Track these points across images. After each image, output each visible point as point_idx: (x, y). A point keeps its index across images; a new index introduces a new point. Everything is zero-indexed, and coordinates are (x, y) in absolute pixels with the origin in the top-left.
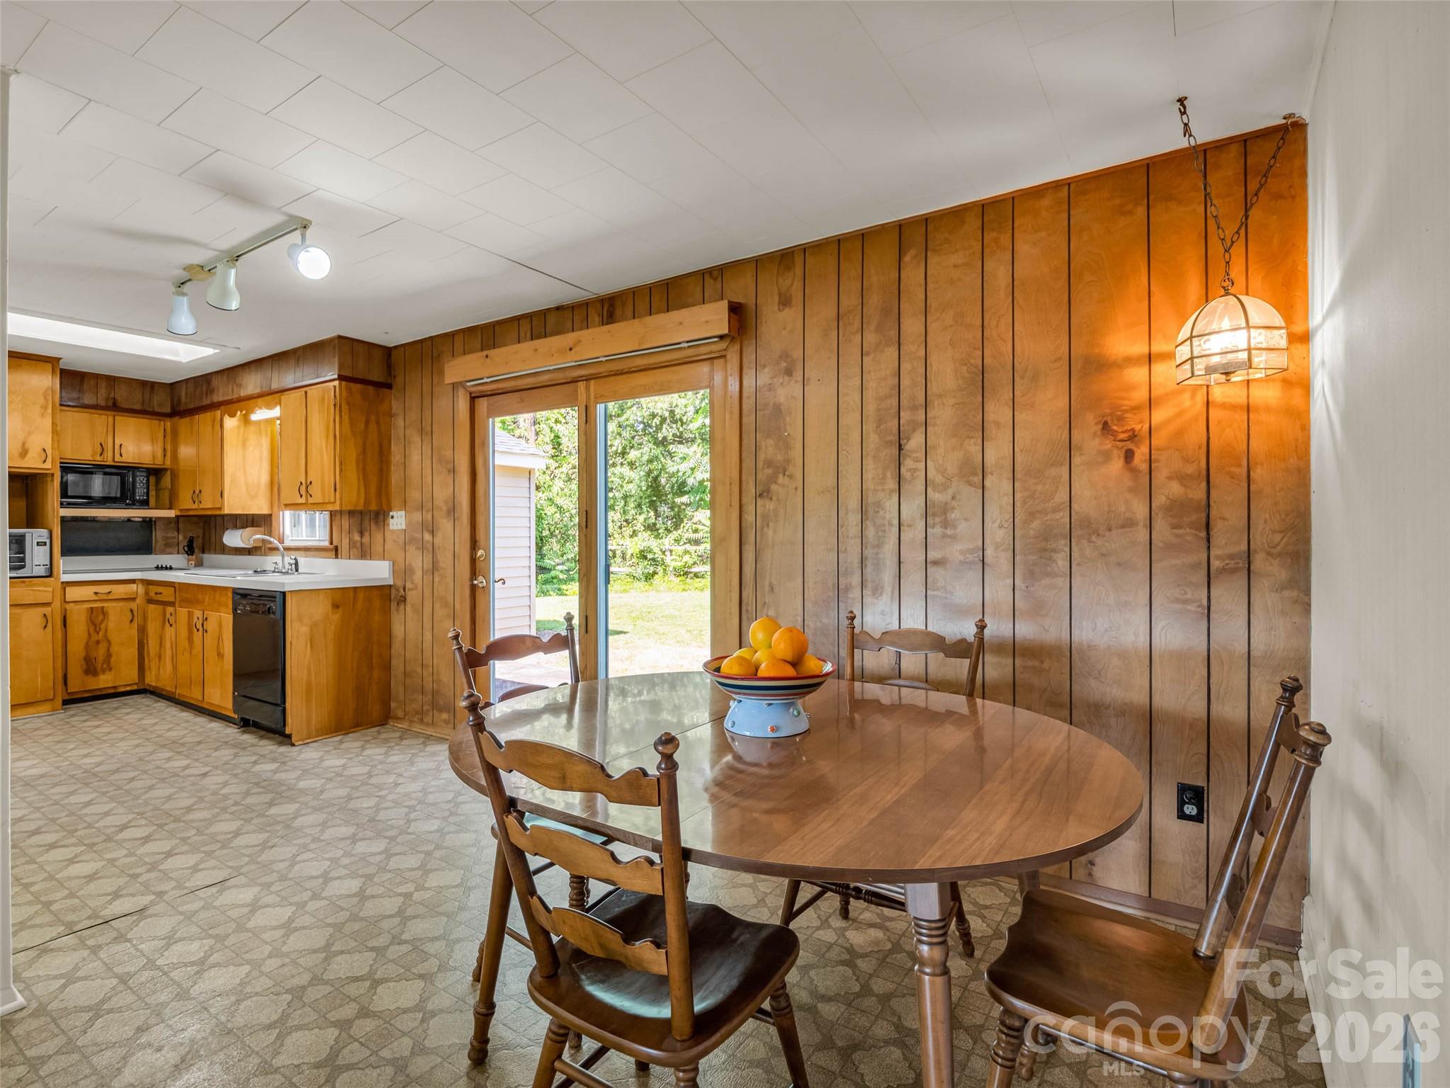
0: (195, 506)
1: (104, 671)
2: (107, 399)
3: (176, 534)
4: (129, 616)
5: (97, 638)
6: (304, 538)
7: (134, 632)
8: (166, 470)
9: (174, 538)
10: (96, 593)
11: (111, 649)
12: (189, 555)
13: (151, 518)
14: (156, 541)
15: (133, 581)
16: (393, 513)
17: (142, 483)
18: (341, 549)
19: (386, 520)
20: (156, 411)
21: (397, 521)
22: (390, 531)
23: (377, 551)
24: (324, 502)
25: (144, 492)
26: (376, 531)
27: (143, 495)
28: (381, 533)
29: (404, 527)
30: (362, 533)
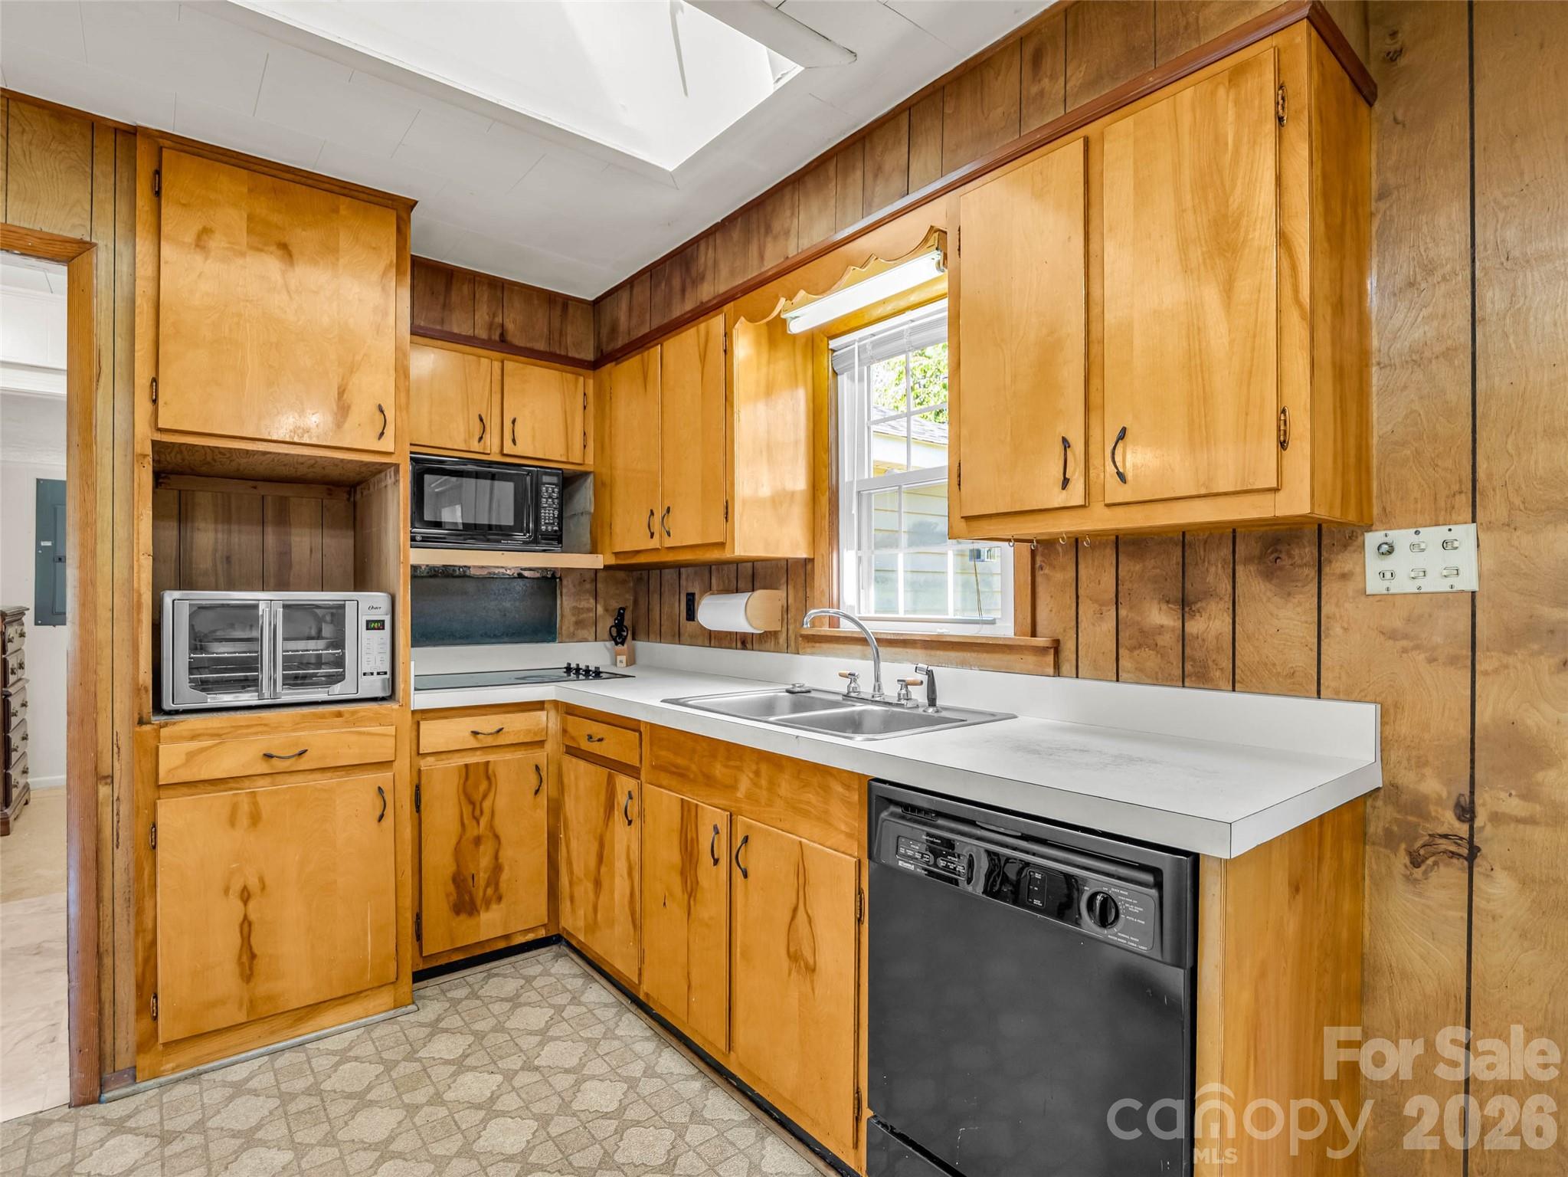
0: (654, 543)
1: (487, 903)
2: (490, 326)
3: (592, 601)
4: (533, 779)
5: (476, 833)
6: (901, 615)
7: (542, 815)
8: (585, 474)
9: (589, 610)
10: (475, 733)
11: (501, 854)
12: (617, 644)
13: (554, 571)
14: (562, 616)
15: (539, 705)
16: (1384, 532)
17: (550, 497)
18: (1074, 648)
19: (1330, 562)
20: (570, 355)
21: (1419, 560)
22: (1363, 598)
23: (1274, 665)
24: (1203, 491)
25: (554, 517)
26: (1269, 600)
27: (553, 524)
28: (1300, 604)
29: (1468, 582)
30: (1185, 605)
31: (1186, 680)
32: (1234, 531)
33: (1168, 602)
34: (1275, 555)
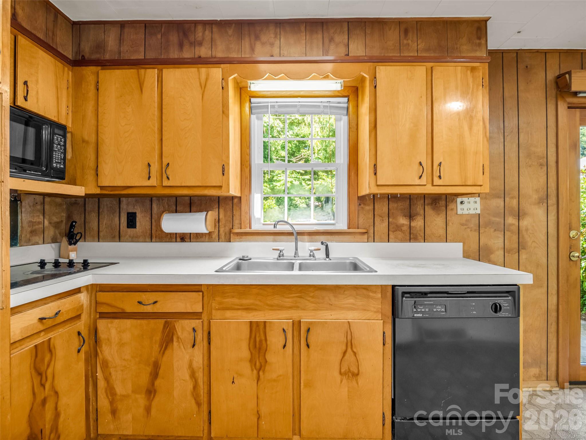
0: (151, 183)
5: (43, 396)
10: (41, 319)
14: (22, 227)
15: (78, 291)
16: (461, 198)
17: (59, 144)
18: (373, 232)
19: (449, 205)
20: (59, 50)
21: (469, 206)
22: (456, 215)
23: (435, 234)
24: (464, 184)
25: (61, 159)
26: (434, 216)
27: (60, 163)
28: (441, 217)
29: (478, 211)
30: (411, 217)
31: (411, 240)
32: (424, 196)
33: (405, 216)
34: (435, 203)
